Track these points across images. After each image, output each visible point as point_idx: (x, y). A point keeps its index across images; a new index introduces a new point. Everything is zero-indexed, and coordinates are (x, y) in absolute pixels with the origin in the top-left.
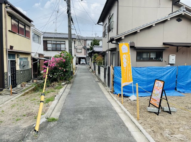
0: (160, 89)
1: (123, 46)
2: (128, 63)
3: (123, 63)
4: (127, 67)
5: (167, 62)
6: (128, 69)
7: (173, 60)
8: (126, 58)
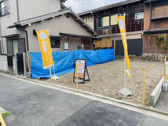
0: (82, 66)
1: (41, 33)
2: (48, 48)
3: (43, 48)
4: (47, 52)
5: (63, 48)
6: (49, 54)
7: (67, 46)
8: (46, 44)
